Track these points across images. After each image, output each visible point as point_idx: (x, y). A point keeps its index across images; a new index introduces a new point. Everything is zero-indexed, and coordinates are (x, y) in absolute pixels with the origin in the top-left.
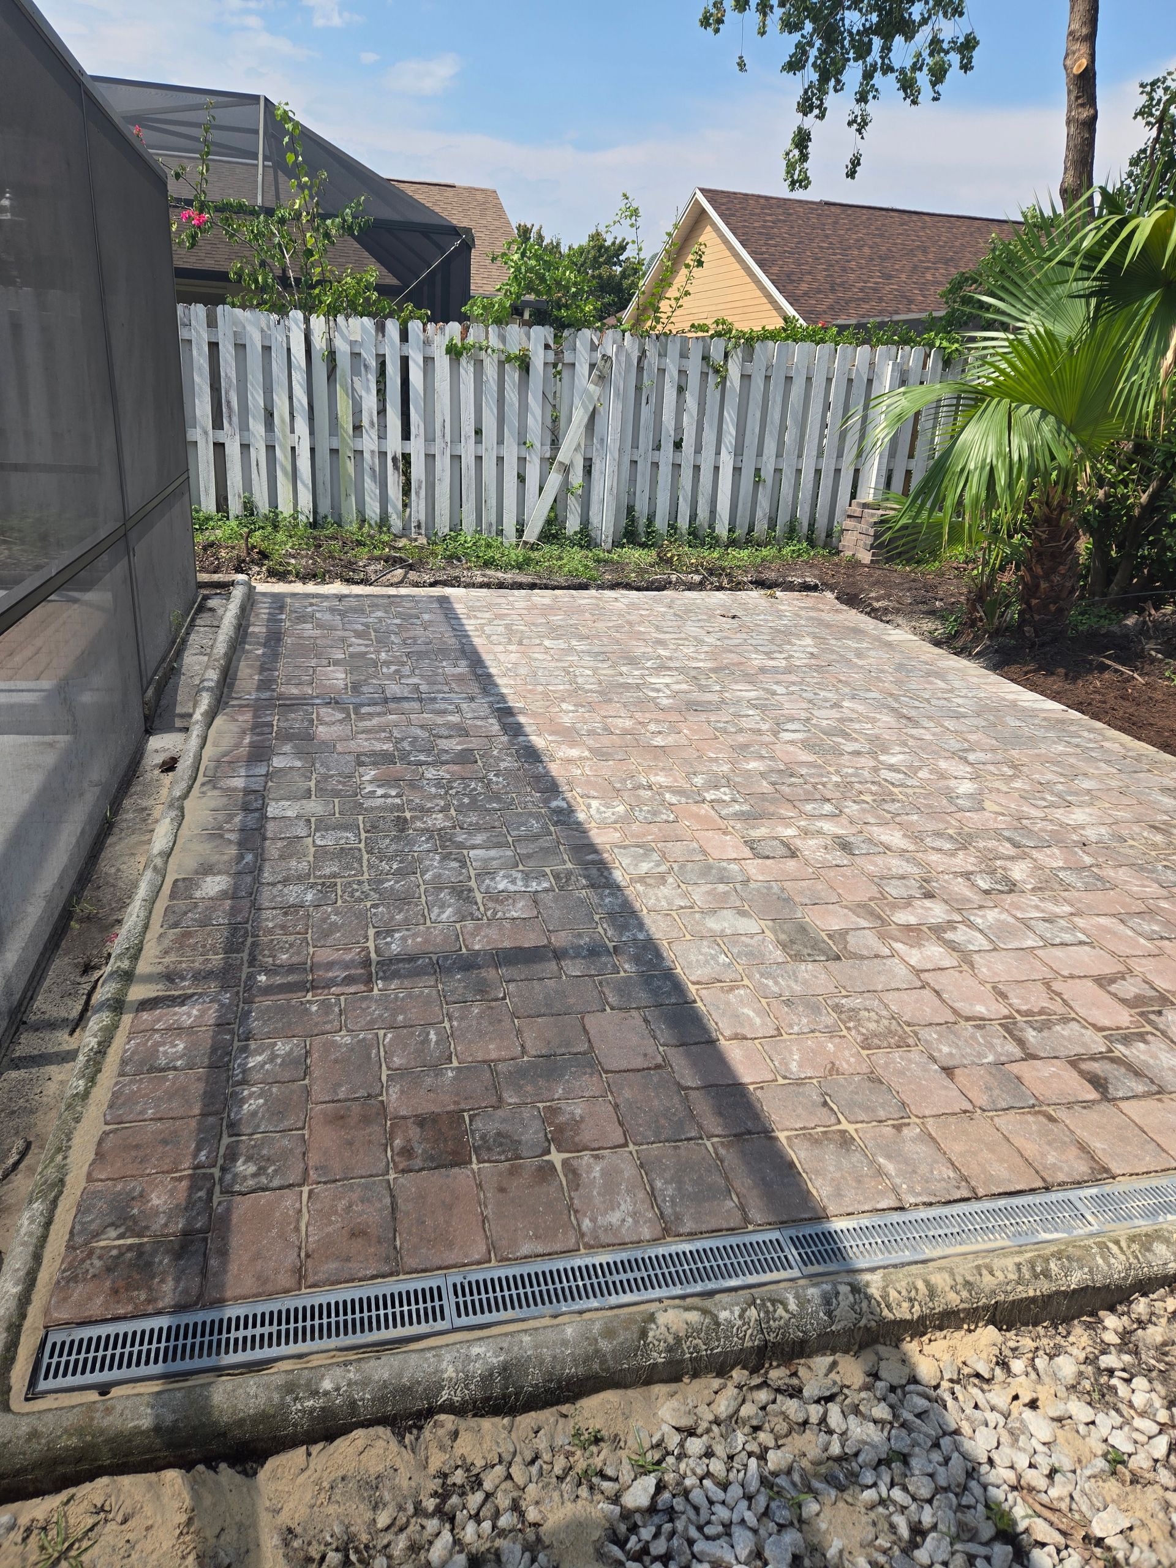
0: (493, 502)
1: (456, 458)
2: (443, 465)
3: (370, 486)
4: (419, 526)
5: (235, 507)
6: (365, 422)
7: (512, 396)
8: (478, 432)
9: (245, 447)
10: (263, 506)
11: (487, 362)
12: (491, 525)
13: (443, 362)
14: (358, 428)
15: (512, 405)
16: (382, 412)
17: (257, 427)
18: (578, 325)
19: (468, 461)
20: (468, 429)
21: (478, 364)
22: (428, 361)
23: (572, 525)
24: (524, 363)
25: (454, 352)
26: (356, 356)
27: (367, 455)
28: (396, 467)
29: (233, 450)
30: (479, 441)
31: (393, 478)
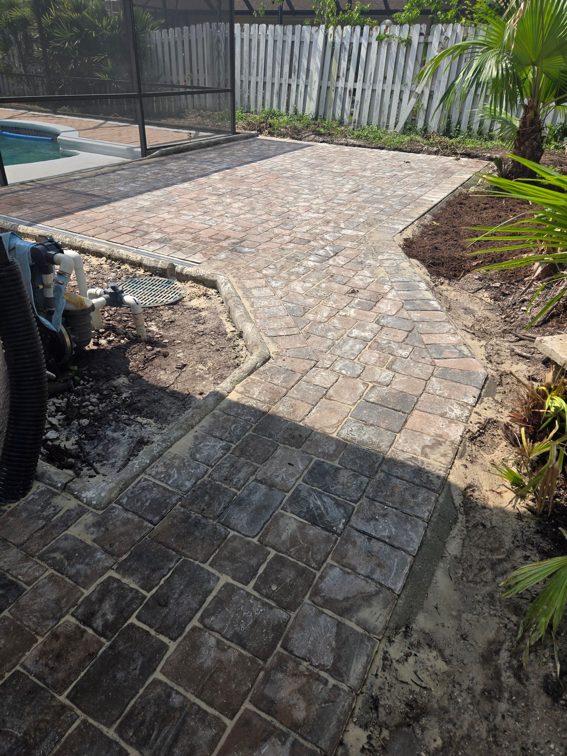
0: (386, 112)
1: (373, 91)
2: (368, 93)
3: (339, 103)
4: (355, 122)
5: (291, 111)
6: (341, 75)
7: (401, 60)
8: (385, 78)
9: (298, 86)
10: (300, 112)
11: (393, 43)
12: (384, 123)
13: (375, 44)
14: (338, 77)
15: (401, 64)
16: (348, 70)
17: (303, 76)
18: (438, 22)
19: (379, 91)
20: (381, 76)
21: (389, 45)
22: (369, 44)
23: (420, 124)
24: (408, 43)
25: (380, 39)
26: (342, 44)
27: (339, 89)
28: (350, 95)
29: (294, 87)
30: (384, 83)
31: (348, 100)
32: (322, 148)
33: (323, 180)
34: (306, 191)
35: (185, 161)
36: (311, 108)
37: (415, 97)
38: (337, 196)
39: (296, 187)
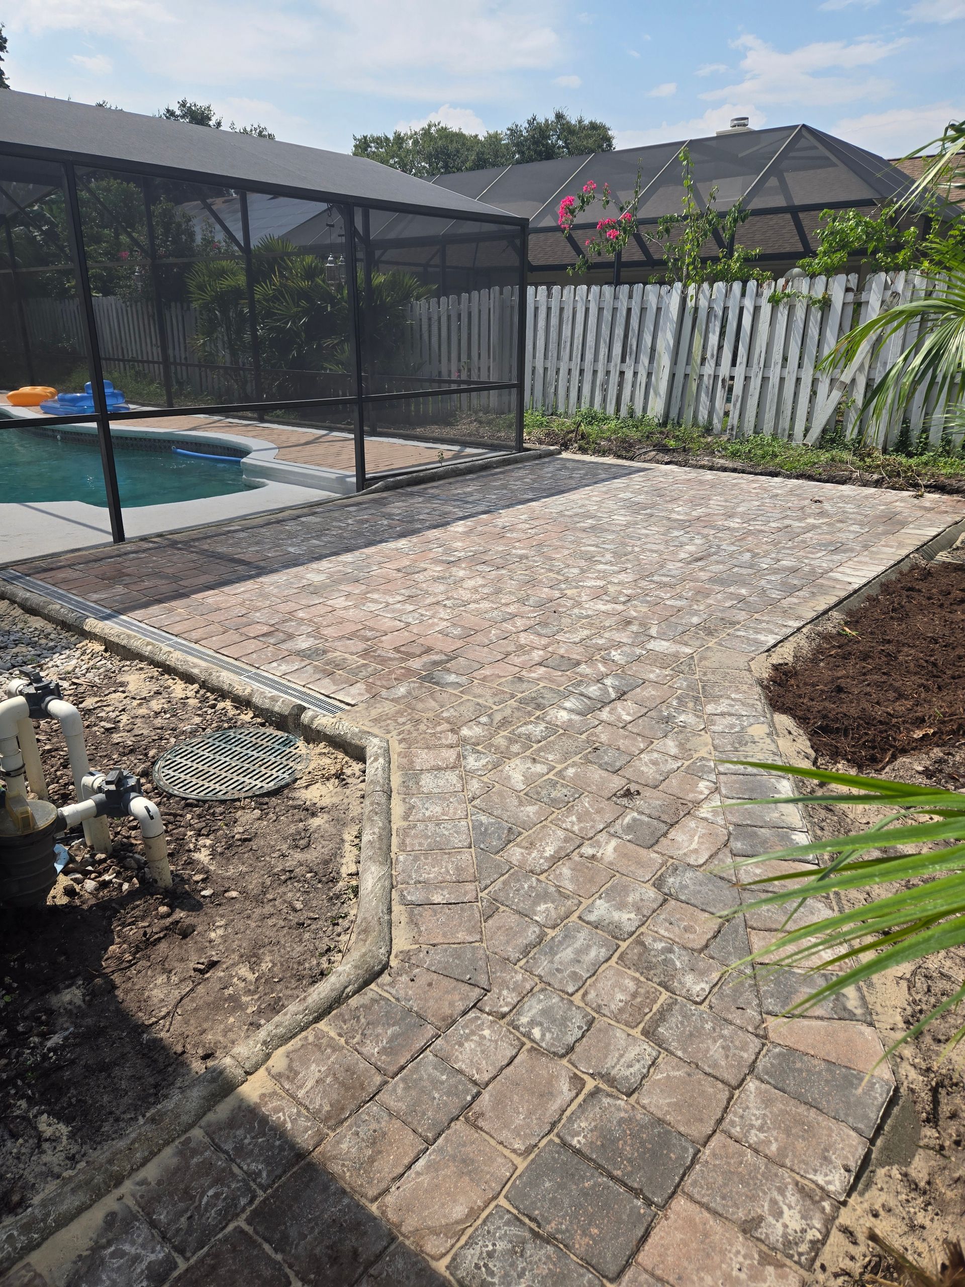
0: (788, 413)
1: (765, 379)
2: (756, 383)
3: (704, 398)
4: (732, 429)
5: (624, 412)
6: (708, 355)
7: (813, 331)
8: (785, 359)
9: (635, 374)
10: (639, 413)
11: (798, 305)
12: (784, 430)
13: (766, 309)
14: (703, 359)
15: (813, 338)
16: (720, 348)
17: (644, 359)
18: (876, 269)
19: (774, 380)
20: (777, 356)
21: (791, 309)
22: (757, 309)
23: (851, 433)
24: (826, 304)
25: (775, 301)
26: (711, 308)
27: (706, 378)
28: (723, 386)
29: (629, 375)
30: (784, 366)
31: (720, 393)
32: (666, 474)
33: (647, 536)
34: (609, 557)
35: (421, 499)
36: (656, 407)
37: (839, 389)
38: (662, 567)
39: (593, 549)
